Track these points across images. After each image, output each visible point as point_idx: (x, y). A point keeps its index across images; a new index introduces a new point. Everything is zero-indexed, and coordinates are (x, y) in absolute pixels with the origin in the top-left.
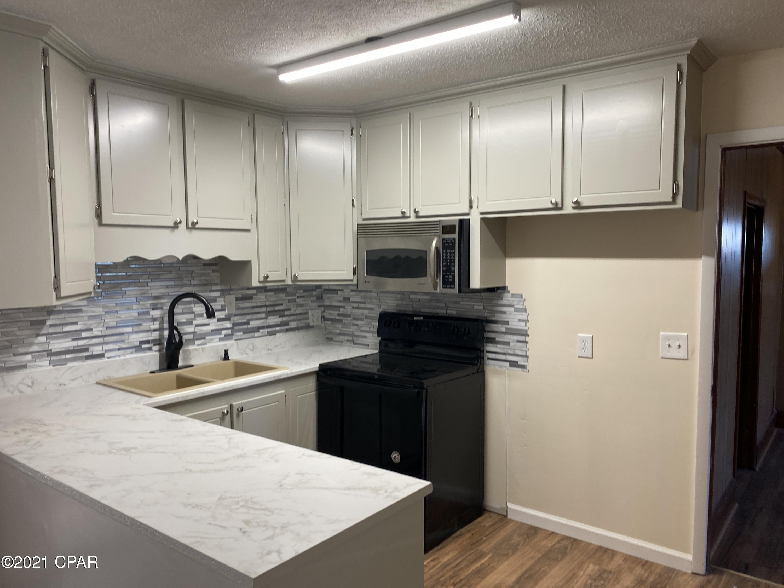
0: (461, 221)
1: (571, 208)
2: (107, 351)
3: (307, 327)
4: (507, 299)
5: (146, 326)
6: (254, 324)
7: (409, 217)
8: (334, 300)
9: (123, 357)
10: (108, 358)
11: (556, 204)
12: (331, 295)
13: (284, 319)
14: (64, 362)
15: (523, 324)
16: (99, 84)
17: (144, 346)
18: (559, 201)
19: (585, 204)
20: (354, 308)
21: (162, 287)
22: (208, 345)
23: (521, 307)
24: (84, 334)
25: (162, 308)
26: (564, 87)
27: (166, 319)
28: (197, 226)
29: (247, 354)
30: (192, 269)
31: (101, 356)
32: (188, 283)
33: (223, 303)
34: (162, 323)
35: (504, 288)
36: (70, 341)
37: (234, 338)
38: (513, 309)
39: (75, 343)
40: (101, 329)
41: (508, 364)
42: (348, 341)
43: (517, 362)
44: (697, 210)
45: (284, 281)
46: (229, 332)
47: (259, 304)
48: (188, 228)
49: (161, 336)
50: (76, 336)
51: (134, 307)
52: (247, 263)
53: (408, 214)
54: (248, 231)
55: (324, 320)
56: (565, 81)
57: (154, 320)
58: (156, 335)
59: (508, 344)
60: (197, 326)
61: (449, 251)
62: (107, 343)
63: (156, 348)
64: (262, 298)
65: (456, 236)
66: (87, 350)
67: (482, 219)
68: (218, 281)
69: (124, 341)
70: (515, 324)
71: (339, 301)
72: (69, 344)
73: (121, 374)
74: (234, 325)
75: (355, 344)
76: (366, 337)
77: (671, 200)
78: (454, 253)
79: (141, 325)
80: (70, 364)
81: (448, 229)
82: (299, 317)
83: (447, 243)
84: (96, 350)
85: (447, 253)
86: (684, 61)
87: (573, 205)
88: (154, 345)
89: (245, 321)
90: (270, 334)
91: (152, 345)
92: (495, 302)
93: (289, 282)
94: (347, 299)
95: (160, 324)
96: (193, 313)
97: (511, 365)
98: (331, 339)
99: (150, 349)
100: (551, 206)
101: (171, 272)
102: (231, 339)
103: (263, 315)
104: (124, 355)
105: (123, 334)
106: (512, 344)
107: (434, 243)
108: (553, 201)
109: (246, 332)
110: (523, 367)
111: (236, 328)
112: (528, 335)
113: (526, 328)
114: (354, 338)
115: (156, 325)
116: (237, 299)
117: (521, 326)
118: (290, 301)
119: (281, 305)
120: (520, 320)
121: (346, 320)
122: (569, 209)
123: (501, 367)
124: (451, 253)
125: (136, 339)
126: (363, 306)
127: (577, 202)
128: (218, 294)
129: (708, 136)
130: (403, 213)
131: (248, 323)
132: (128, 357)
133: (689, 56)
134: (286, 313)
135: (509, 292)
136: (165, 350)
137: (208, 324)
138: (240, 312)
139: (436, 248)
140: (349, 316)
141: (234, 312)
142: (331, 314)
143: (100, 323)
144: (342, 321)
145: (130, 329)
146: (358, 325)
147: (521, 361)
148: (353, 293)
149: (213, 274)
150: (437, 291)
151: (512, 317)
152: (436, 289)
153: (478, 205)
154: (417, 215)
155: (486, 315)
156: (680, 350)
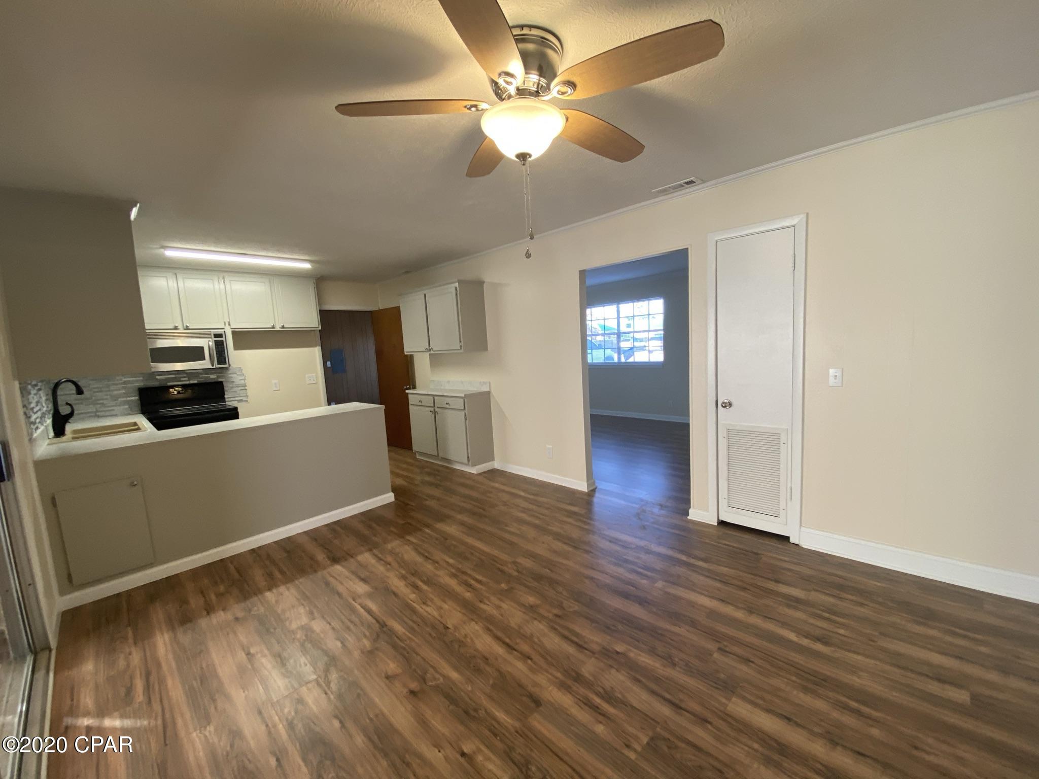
0: (222, 332)
1: (280, 328)
4: (232, 372)
11: (273, 326)
15: (243, 381)
19: (285, 326)
23: (241, 373)
35: (229, 367)
38: (235, 375)
41: (236, 402)
56: (270, 277)
59: (235, 392)
65: (223, 339)
67: (232, 331)
70: (239, 382)
76: (113, 410)
77: (318, 326)
78: (224, 347)
81: (217, 335)
83: (218, 342)
85: (218, 347)
92: (224, 373)
97: (239, 402)
100: (271, 327)
106: (238, 392)
110: (247, 401)
112: (246, 386)
113: (245, 383)
114: (97, 414)
120: (241, 380)
122: (278, 328)
127: (282, 326)
130: (176, 326)
135: (232, 367)
146: (103, 404)
147: (244, 399)
150: (214, 367)
151: (237, 379)
152: (213, 366)
153: (229, 325)
154: (187, 328)
155: (220, 380)
156: (314, 380)
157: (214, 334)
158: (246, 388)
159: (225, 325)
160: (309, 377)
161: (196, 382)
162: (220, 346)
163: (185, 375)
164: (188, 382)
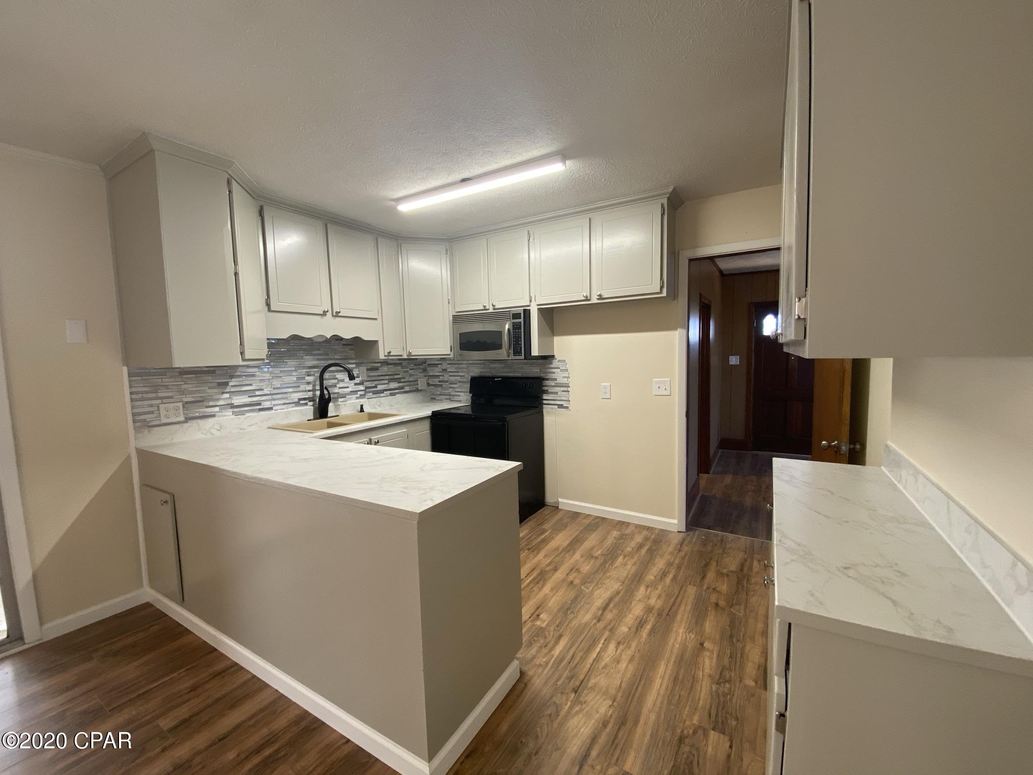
0: (525, 310)
1: (596, 300)
2: (274, 405)
3: (417, 390)
4: (555, 363)
5: (303, 387)
6: (380, 387)
7: (488, 309)
8: (436, 371)
9: (286, 410)
10: (275, 410)
11: (587, 297)
12: (433, 368)
13: (401, 384)
14: (243, 413)
15: (566, 379)
16: (265, 208)
17: (301, 402)
18: (588, 295)
19: (605, 296)
20: (450, 376)
21: (314, 360)
22: (348, 402)
23: (564, 368)
24: (257, 393)
25: (314, 375)
26: (590, 219)
27: (318, 383)
28: (340, 314)
29: (376, 409)
30: (335, 347)
31: (270, 409)
32: (333, 357)
33: (358, 373)
34: (314, 386)
35: (553, 357)
36: (246, 398)
37: (367, 397)
38: (559, 370)
39: (251, 399)
40: (270, 389)
41: (557, 406)
42: (446, 399)
43: (563, 405)
44: (674, 300)
45: (401, 356)
46: (363, 393)
47: (383, 374)
48: (333, 316)
49: (314, 395)
50: (251, 393)
51: (294, 374)
52: (376, 342)
53: (488, 308)
54: (376, 319)
55: (429, 386)
56: (590, 215)
57: (308, 383)
58: (310, 394)
59: (556, 393)
60: (340, 388)
61: (517, 331)
62: (274, 400)
63: (311, 403)
64: (385, 369)
65: (522, 320)
66: (260, 404)
67: (538, 309)
68: (354, 357)
69: (286, 398)
70: (561, 380)
71: (440, 372)
72: (245, 399)
73: (286, 422)
74: (367, 388)
75: (451, 401)
76: (459, 396)
77: (659, 291)
78: (521, 332)
79: (299, 386)
80: (248, 415)
81: (516, 316)
82: (411, 383)
83: (515, 325)
84: (267, 404)
85: (516, 332)
86: (665, 201)
87: (598, 297)
88: (310, 401)
89: (374, 385)
90: (391, 395)
91: (308, 401)
92: (547, 366)
93: (405, 357)
94: (444, 370)
95: (313, 386)
96: (337, 379)
97: (558, 408)
98: (434, 399)
99: (306, 404)
100: (584, 298)
101: (319, 350)
102: (364, 398)
103: (387, 382)
104: (288, 409)
105: (286, 393)
106: (559, 393)
107: (507, 327)
108: (585, 295)
109: (374, 393)
110: (567, 408)
111: (367, 390)
112: (569, 387)
113: (568, 382)
114: (451, 397)
115: (310, 387)
116: (368, 370)
117: (565, 381)
118: (405, 372)
119: (399, 374)
120: (564, 377)
121: (444, 385)
122: (594, 300)
123: (552, 409)
124: (518, 332)
125: (296, 396)
126: (457, 374)
127: (600, 295)
128: (354, 366)
129: (680, 252)
130: (485, 306)
131: (376, 387)
132: (290, 409)
133: (669, 199)
134: (402, 380)
135: (556, 359)
136: (317, 406)
137: (348, 387)
138: (370, 379)
139: (509, 329)
140: (447, 382)
141: (366, 379)
142: (434, 381)
143: (268, 385)
144: (441, 385)
145: (291, 390)
146: (453, 388)
147: (565, 404)
148: (449, 366)
149: (350, 352)
151: (559, 376)
152: (509, 356)
153: (537, 300)
154: (494, 307)
156: (665, 389)
157: (513, 314)
158: (569, 389)
159: (531, 301)
160: (658, 382)
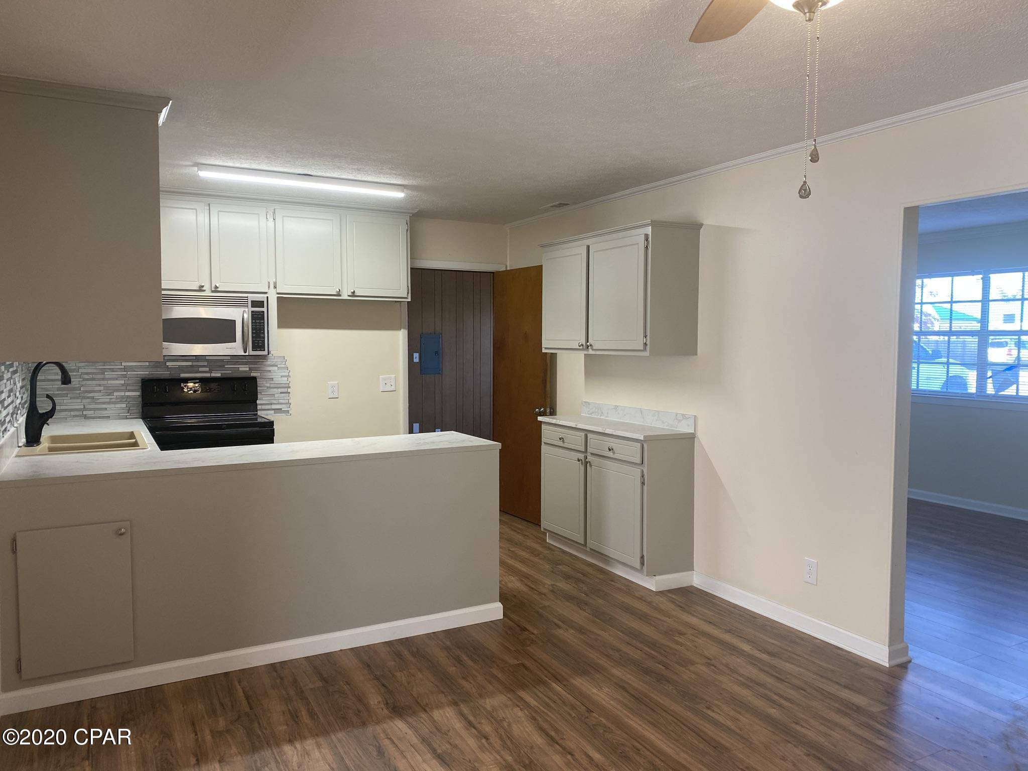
1: (347, 296)
4: (270, 361)
7: (203, 291)
11: (339, 292)
15: (286, 379)
18: (341, 291)
19: (357, 294)
23: (283, 366)
26: (341, 216)
38: (276, 369)
41: (273, 412)
43: (282, 409)
56: (340, 212)
59: (273, 395)
65: (265, 310)
67: (278, 297)
70: (278, 380)
77: (406, 296)
78: (264, 323)
81: (257, 304)
83: (255, 315)
85: (256, 323)
87: (350, 294)
92: (264, 363)
100: (335, 293)
106: (276, 395)
108: (337, 290)
110: (288, 412)
112: (290, 387)
113: (288, 382)
114: (85, 413)
117: (284, 380)
120: (283, 376)
124: (260, 323)
130: (199, 287)
133: (410, 218)
135: (273, 355)
146: (93, 398)
147: (284, 407)
150: (247, 354)
151: (277, 375)
152: (245, 352)
153: (275, 287)
154: (216, 290)
155: (253, 375)
156: (391, 385)
157: (252, 301)
158: (289, 390)
159: (269, 287)
160: (385, 379)
161: (219, 375)
162: (258, 321)
163: (206, 364)
164: (208, 375)
